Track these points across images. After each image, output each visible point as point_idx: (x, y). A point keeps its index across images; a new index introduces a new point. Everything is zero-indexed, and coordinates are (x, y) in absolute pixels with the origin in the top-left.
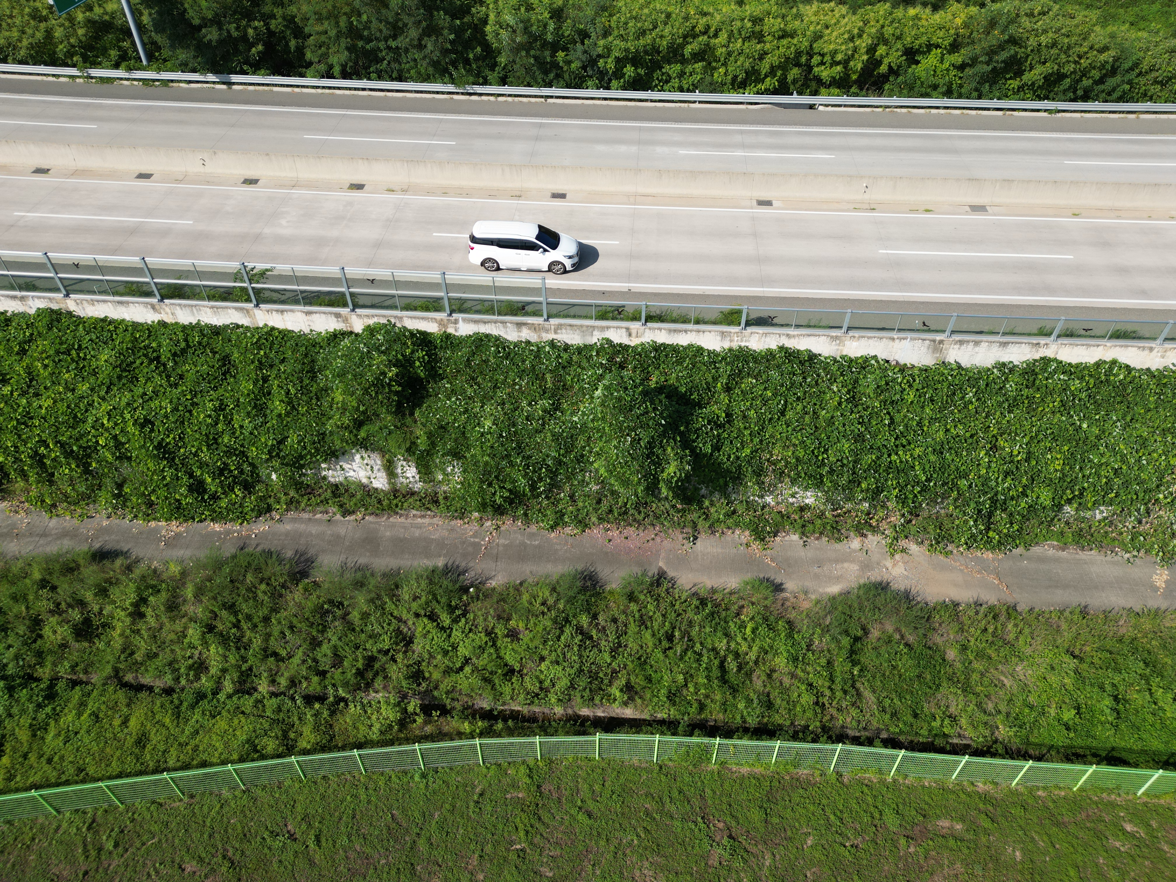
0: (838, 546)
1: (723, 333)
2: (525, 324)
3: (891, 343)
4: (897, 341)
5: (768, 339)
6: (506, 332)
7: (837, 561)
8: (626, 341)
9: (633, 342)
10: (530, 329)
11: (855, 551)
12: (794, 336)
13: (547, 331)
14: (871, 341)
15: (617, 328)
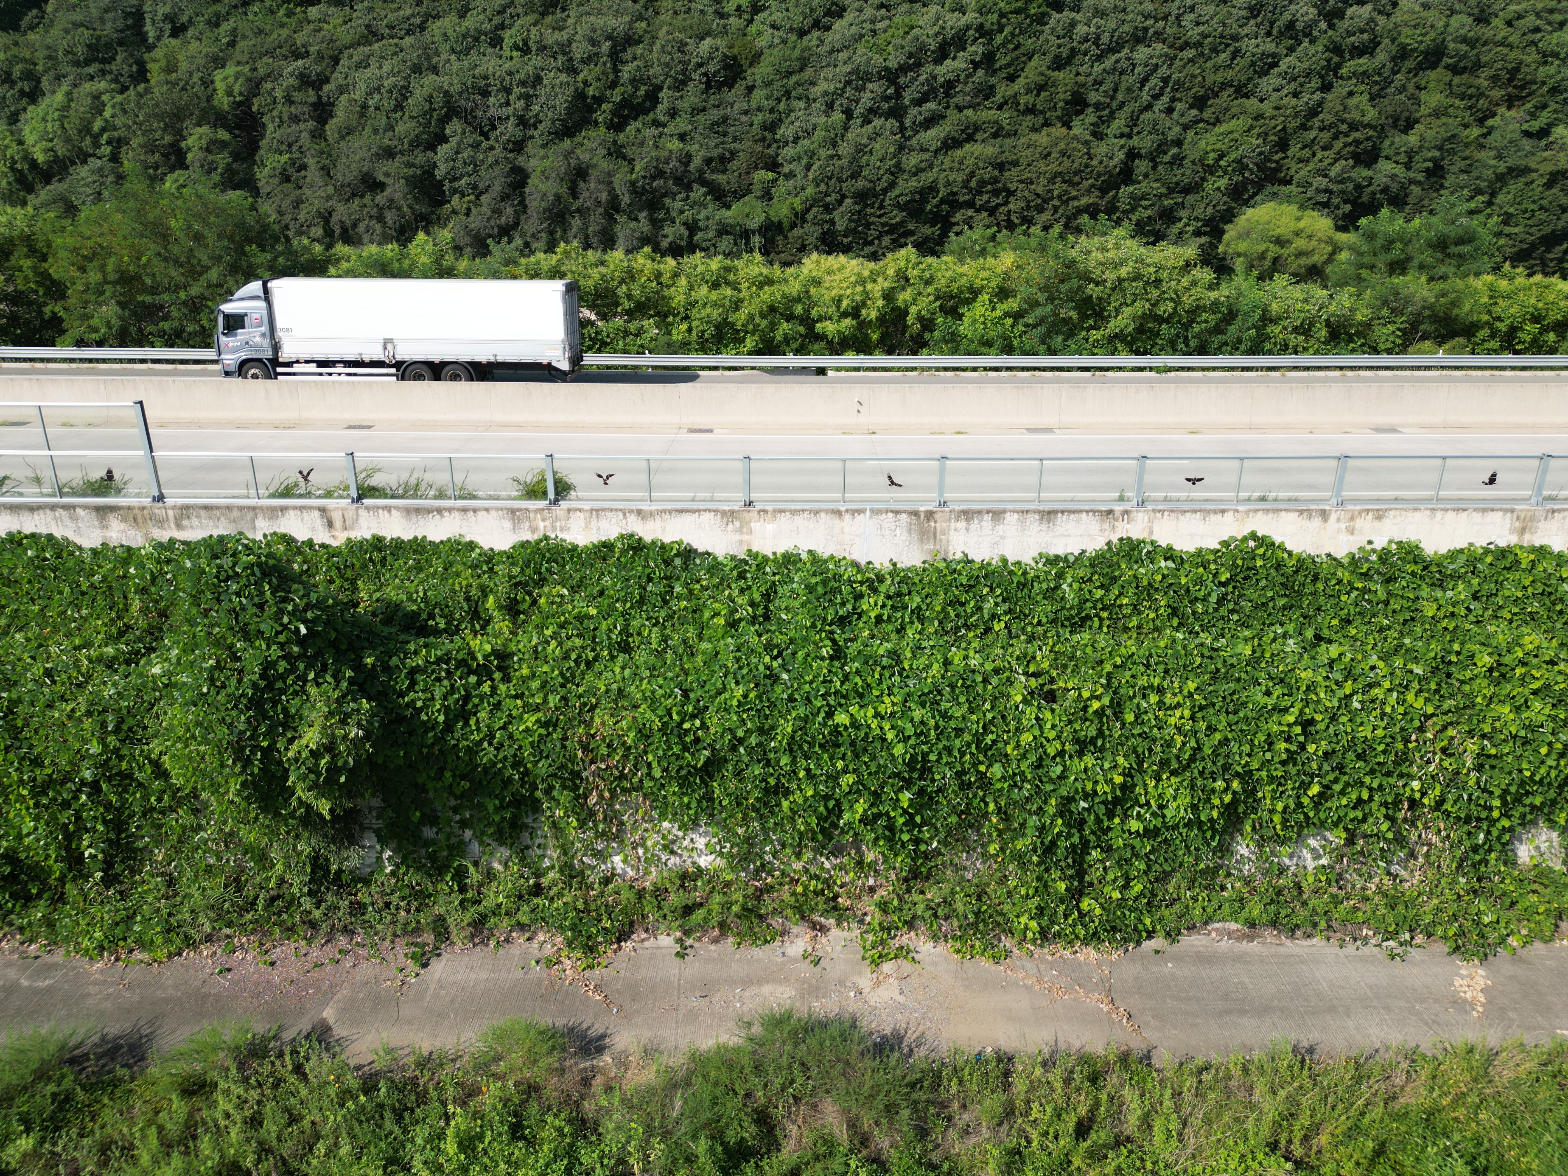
0: (759, 953)
1: (513, 511)
2: (113, 509)
3: (835, 521)
4: (847, 517)
5: (604, 524)
6: (77, 531)
7: (748, 982)
8: (321, 537)
9: (337, 539)
10: (124, 520)
11: (794, 960)
12: (651, 514)
13: (161, 523)
14: (799, 520)
15: (302, 508)
